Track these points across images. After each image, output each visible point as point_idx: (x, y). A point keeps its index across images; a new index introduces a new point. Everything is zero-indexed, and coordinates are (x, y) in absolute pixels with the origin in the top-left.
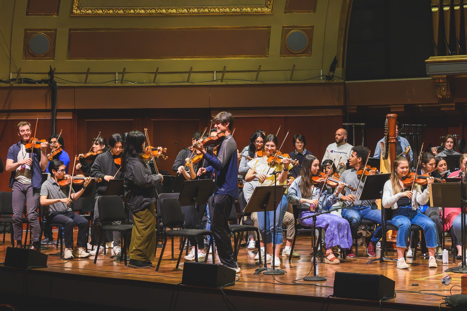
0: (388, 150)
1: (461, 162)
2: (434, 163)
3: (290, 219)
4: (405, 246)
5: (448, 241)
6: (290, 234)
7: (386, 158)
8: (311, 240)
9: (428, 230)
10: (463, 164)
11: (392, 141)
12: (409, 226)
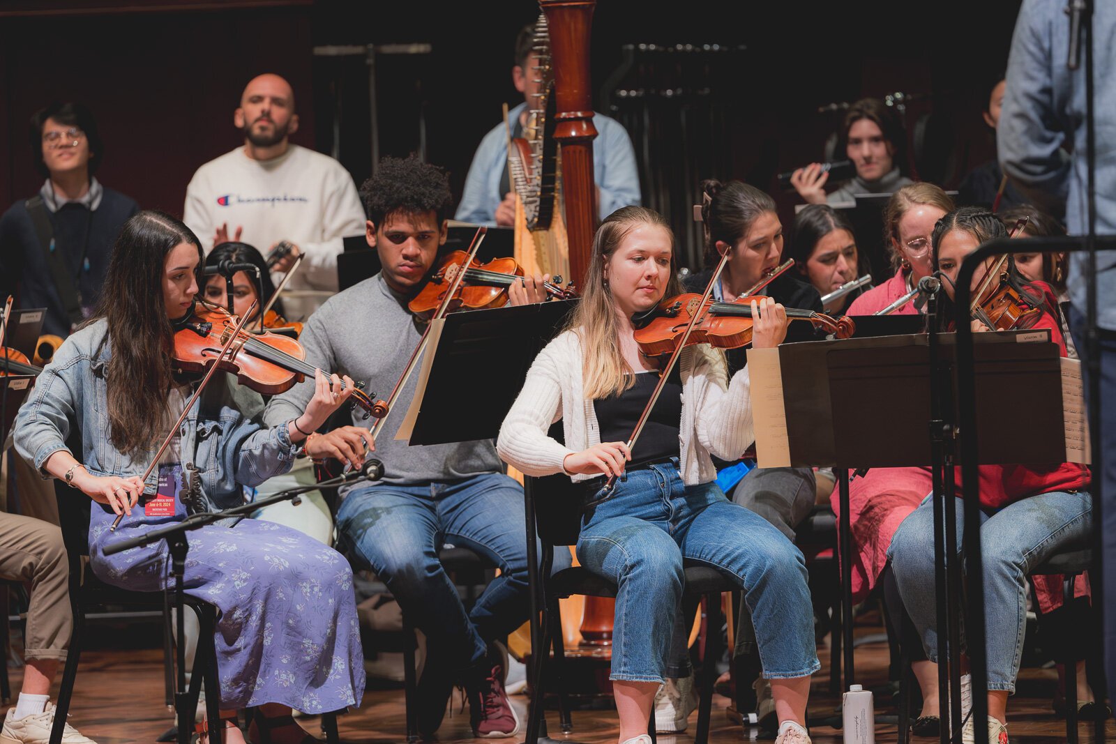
0: (553, 180)
1: (890, 232)
2: (776, 237)
3: (42, 553)
4: (653, 672)
5: (874, 646)
6: (45, 633)
7: (543, 221)
8: (162, 666)
9: (767, 590)
10: (903, 243)
11: (573, 134)
12: (677, 568)
